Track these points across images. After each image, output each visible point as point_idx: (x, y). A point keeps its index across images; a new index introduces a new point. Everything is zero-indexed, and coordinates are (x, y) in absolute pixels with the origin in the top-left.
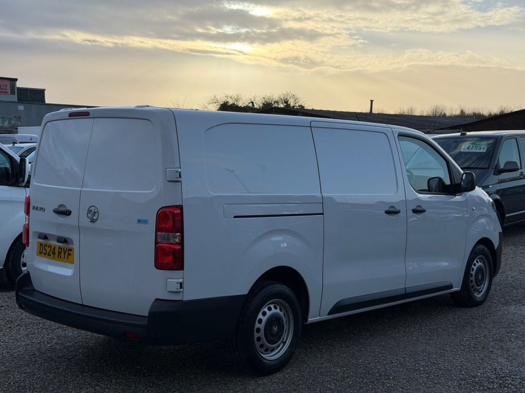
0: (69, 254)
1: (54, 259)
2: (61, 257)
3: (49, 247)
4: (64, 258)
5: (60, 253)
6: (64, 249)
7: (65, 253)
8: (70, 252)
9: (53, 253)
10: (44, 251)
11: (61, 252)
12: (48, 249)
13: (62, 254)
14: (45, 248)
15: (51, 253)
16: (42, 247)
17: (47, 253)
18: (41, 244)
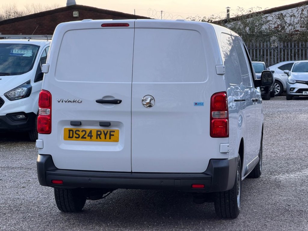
0: (111, 135)
1: (91, 140)
2: (101, 139)
3: (82, 132)
4: (106, 139)
5: (98, 135)
6: (104, 131)
7: (105, 135)
8: (112, 133)
9: (88, 136)
11: (100, 134)
14: (77, 132)
15: (86, 136)
16: (71, 132)
17: (81, 136)
18: (70, 131)
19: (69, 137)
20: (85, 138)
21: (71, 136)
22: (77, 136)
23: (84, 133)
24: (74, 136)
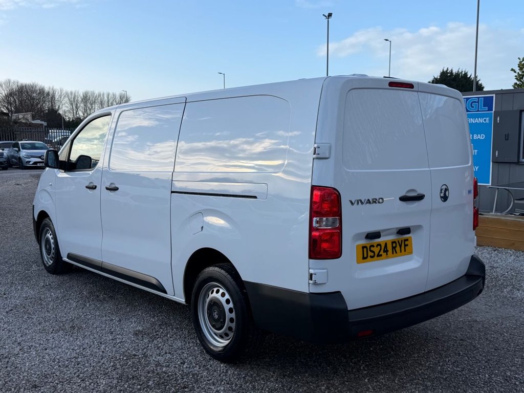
0: (406, 245)
1: (387, 257)
2: (396, 253)
3: (377, 247)
4: (401, 252)
5: (394, 248)
6: (398, 242)
7: (400, 246)
8: (406, 243)
9: (384, 252)
10: (370, 254)
11: (396, 247)
12: (376, 250)
13: (398, 249)
14: (372, 249)
15: (382, 252)
16: (365, 249)
17: (376, 254)
18: (363, 247)
19: (364, 258)
20: (381, 255)
21: (365, 256)
22: (372, 254)
23: (379, 247)
24: (369, 256)
